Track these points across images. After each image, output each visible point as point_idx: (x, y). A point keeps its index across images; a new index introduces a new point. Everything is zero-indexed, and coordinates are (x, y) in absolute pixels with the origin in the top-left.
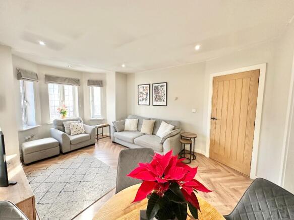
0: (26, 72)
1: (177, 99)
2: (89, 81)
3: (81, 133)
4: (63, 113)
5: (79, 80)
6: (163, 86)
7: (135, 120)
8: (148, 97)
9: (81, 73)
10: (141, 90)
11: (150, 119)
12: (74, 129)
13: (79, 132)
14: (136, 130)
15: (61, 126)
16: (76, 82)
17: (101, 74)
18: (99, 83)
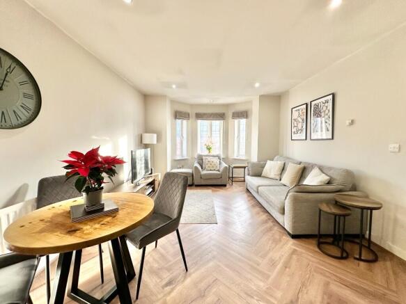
0: (180, 112)
1: (352, 122)
2: (233, 113)
3: (214, 170)
4: (209, 149)
5: (224, 114)
6: (327, 102)
7: (279, 162)
8: (304, 127)
9: (227, 106)
10: (295, 115)
11: (300, 163)
12: (209, 165)
13: (212, 169)
14: (278, 178)
15: (201, 160)
16: (221, 116)
17: (246, 103)
18: (244, 114)
